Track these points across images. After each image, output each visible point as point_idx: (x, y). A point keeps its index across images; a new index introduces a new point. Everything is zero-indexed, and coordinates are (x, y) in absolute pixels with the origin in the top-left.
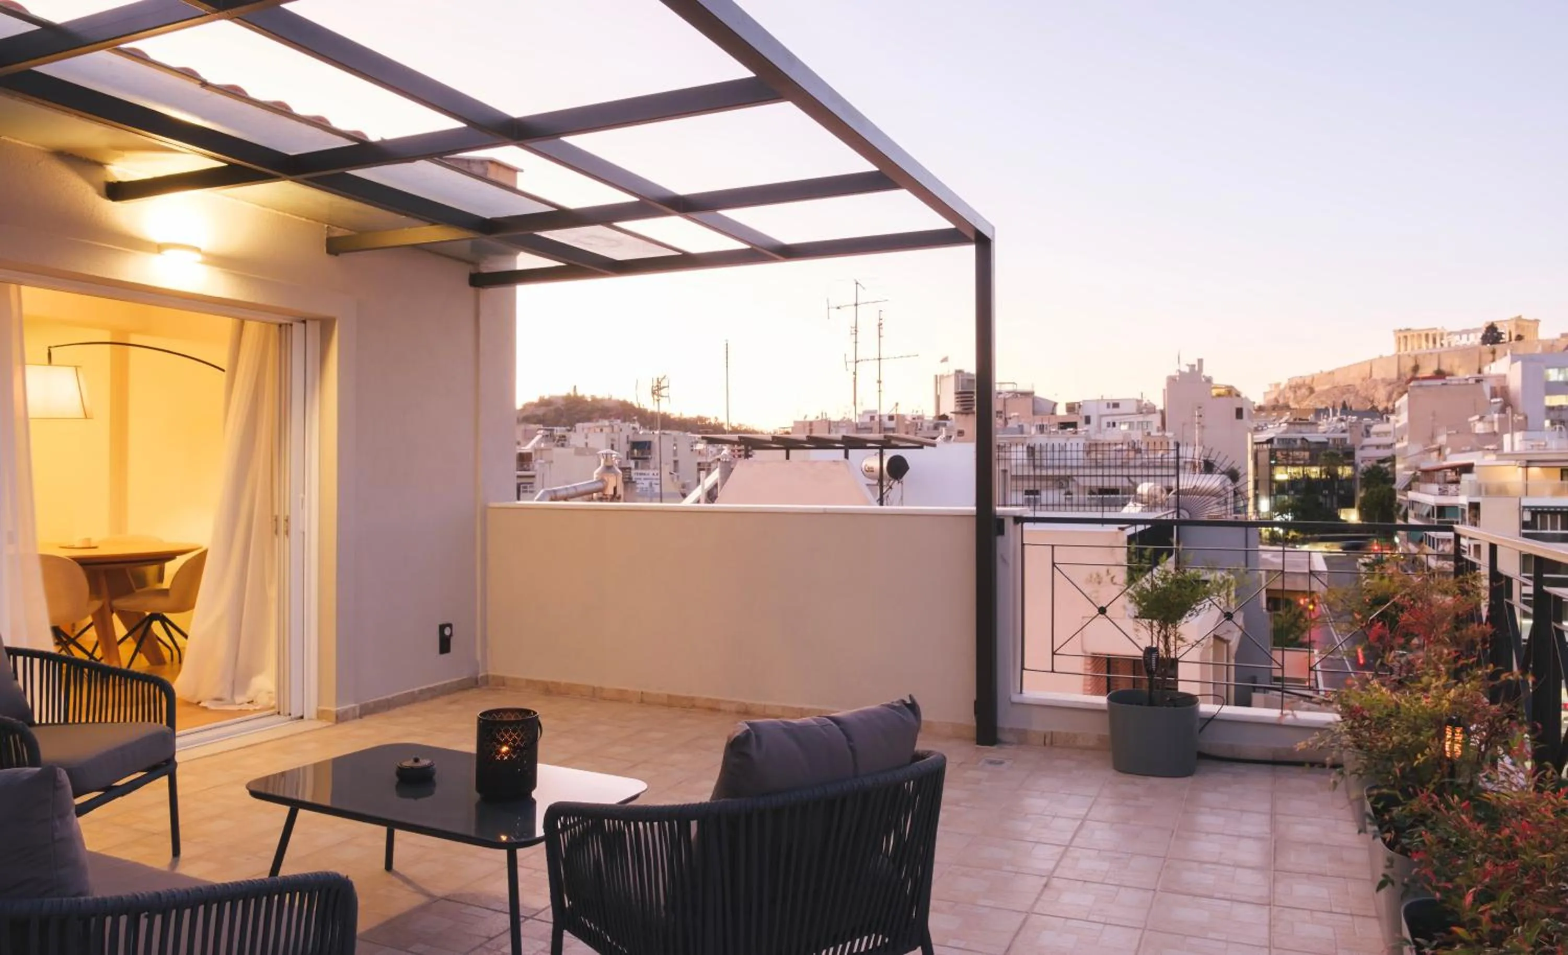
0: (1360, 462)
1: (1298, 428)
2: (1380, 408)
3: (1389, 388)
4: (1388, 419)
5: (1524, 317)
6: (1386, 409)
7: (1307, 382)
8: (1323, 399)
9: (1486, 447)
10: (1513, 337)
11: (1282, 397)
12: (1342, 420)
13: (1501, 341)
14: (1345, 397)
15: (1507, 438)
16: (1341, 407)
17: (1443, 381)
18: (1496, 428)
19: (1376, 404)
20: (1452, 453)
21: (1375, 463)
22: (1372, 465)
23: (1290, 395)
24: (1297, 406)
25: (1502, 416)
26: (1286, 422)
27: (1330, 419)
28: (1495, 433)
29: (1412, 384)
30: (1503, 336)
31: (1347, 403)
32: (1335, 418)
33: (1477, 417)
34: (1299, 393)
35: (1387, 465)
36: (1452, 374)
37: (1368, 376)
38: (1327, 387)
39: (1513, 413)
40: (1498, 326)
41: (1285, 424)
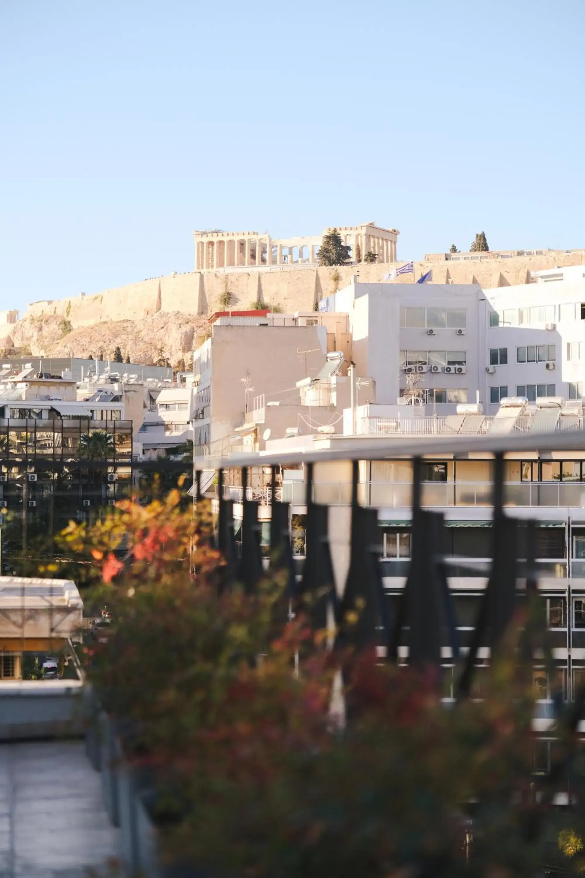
0: (141, 452)
1: (44, 390)
2: (173, 362)
3: (186, 328)
4: (184, 380)
5: (376, 225)
6: (181, 363)
7: (59, 312)
8: (85, 341)
9: (320, 429)
10: (363, 253)
11: (18, 335)
12: (114, 380)
13: (347, 261)
14: (118, 342)
15: (347, 414)
16: (113, 356)
17: (263, 321)
18: (334, 400)
19: (166, 355)
20: (271, 438)
21: (163, 454)
22: (159, 458)
23: (31, 331)
24: (42, 353)
25: (344, 379)
26: (25, 380)
27: (95, 377)
28: (332, 407)
29: (218, 322)
30: (350, 253)
31: (122, 351)
32: (104, 376)
33: (308, 380)
34: (46, 330)
35: (180, 458)
36: (277, 310)
37: (155, 308)
38: (92, 322)
39: (357, 375)
40: (342, 235)
41: (24, 384)
